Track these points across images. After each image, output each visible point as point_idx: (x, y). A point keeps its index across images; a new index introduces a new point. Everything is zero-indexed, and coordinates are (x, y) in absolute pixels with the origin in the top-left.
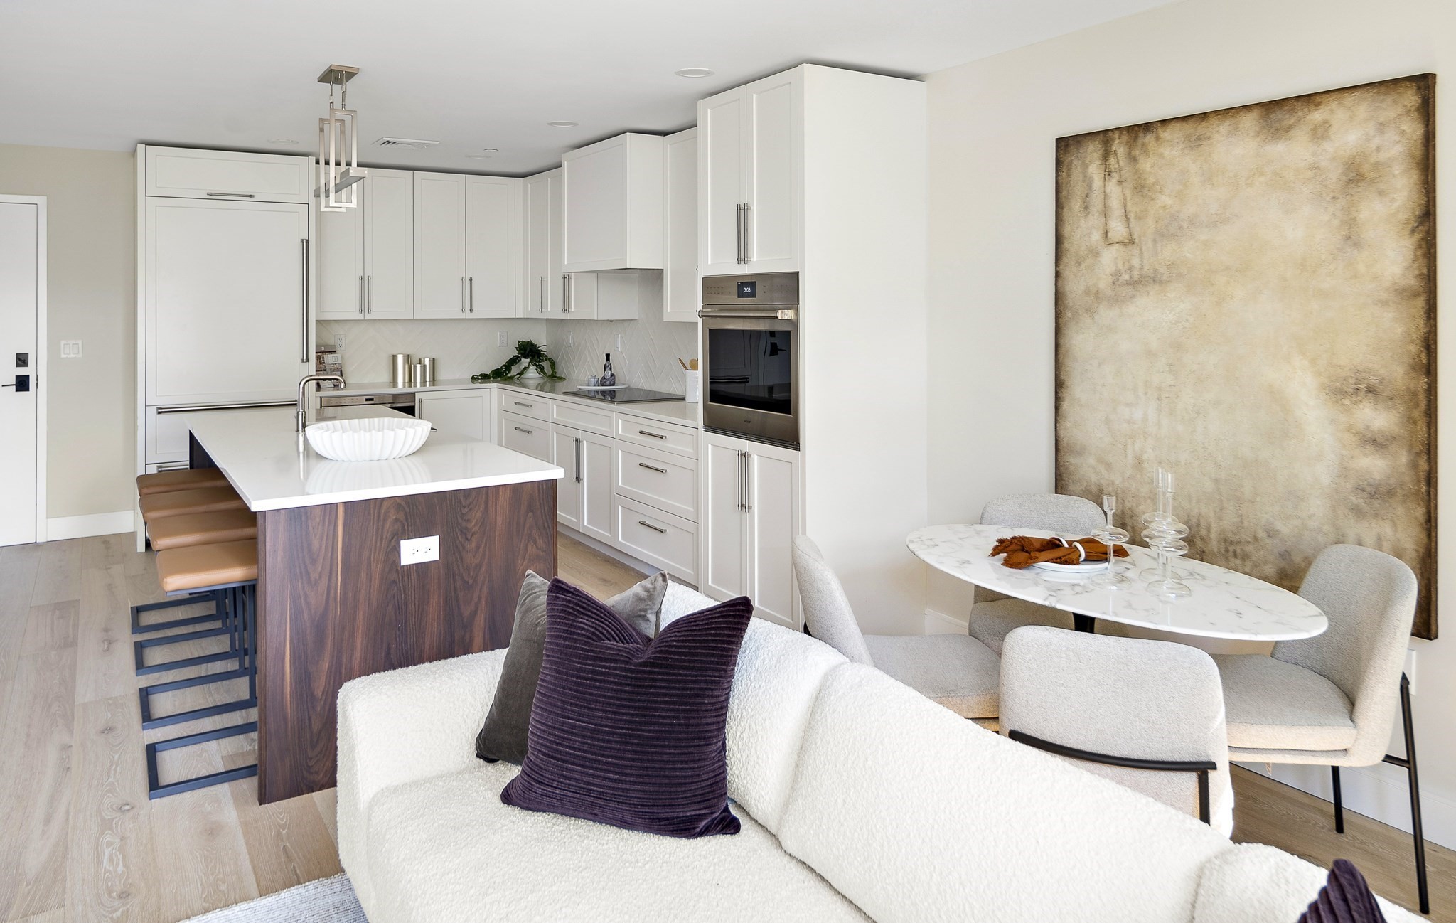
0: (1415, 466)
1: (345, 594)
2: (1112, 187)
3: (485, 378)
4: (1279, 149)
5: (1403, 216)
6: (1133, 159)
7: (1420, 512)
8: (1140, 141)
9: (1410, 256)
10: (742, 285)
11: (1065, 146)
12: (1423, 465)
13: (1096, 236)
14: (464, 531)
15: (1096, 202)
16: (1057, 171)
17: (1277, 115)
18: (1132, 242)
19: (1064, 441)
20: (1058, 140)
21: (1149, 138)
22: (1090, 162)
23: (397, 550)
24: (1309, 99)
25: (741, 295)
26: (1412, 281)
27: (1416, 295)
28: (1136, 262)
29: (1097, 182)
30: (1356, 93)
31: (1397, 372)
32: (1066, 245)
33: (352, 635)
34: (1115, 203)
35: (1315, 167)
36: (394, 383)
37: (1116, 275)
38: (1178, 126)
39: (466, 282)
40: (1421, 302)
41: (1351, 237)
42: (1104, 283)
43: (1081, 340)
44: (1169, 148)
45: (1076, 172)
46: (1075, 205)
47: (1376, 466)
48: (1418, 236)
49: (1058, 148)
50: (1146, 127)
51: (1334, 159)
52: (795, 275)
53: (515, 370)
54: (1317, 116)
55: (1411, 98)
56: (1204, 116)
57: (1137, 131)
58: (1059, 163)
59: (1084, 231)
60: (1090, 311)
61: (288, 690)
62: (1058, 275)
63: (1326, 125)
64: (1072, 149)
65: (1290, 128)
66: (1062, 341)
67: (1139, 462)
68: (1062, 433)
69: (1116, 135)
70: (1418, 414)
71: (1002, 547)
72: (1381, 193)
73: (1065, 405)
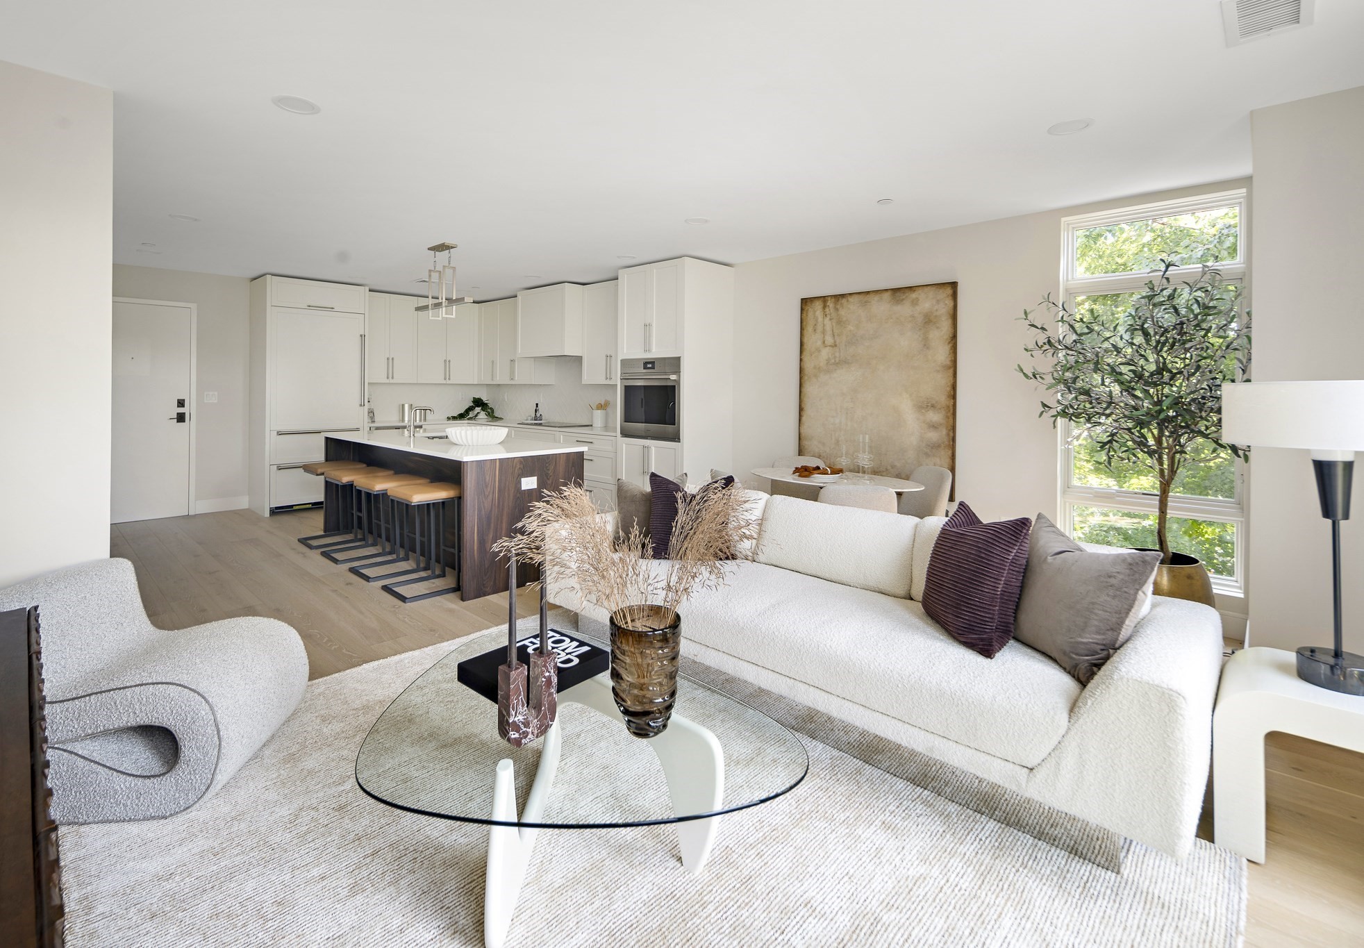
0: (948, 435)
1: (499, 502)
2: (827, 321)
3: (454, 418)
4: (898, 308)
5: (945, 337)
6: (837, 310)
7: (950, 452)
8: (840, 302)
9: (948, 353)
10: (646, 364)
11: (805, 302)
12: (951, 434)
13: (819, 343)
14: (547, 475)
15: (820, 328)
16: (801, 313)
17: (898, 294)
18: (836, 346)
19: (803, 435)
20: (802, 299)
21: (844, 301)
22: (816, 310)
23: (520, 483)
24: (911, 288)
25: (645, 368)
26: (948, 363)
27: (950, 368)
28: (837, 354)
29: (820, 319)
30: (929, 287)
31: (943, 399)
32: (805, 347)
33: (502, 522)
34: (828, 328)
35: (913, 316)
36: (403, 420)
37: (828, 360)
38: (856, 296)
39: (447, 363)
40: (951, 371)
41: (926, 345)
42: (823, 364)
43: (810, 389)
44: (852, 306)
45: (810, 314)
46: (809, 329)
47: (934, 436)
48: (951, 345)
49: (802, 302)
50: (843, 296)
51: (920, 313)
52: (679, 358)
53: (471, 414)
54: (914, 295)
55: (949, 291)
56: (868, 293)
57: (838, 297)
58: (802, 309)
59: (813, 340)
60: (816, 376)
61: (476, 548)
62: (801, 360)
63: (917, 299)
64: (809, 304)
65: (903, 299)
66: (803, 390)
67: (837, 442)
68: (802, 431)
69: (829, 298)
70: (950, 414)
71: (797, 470)
72: (938, 328)
73: (804, 419)
